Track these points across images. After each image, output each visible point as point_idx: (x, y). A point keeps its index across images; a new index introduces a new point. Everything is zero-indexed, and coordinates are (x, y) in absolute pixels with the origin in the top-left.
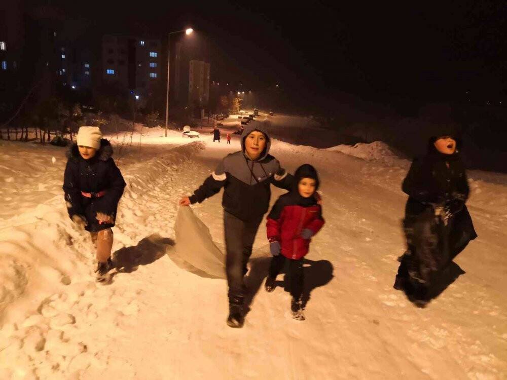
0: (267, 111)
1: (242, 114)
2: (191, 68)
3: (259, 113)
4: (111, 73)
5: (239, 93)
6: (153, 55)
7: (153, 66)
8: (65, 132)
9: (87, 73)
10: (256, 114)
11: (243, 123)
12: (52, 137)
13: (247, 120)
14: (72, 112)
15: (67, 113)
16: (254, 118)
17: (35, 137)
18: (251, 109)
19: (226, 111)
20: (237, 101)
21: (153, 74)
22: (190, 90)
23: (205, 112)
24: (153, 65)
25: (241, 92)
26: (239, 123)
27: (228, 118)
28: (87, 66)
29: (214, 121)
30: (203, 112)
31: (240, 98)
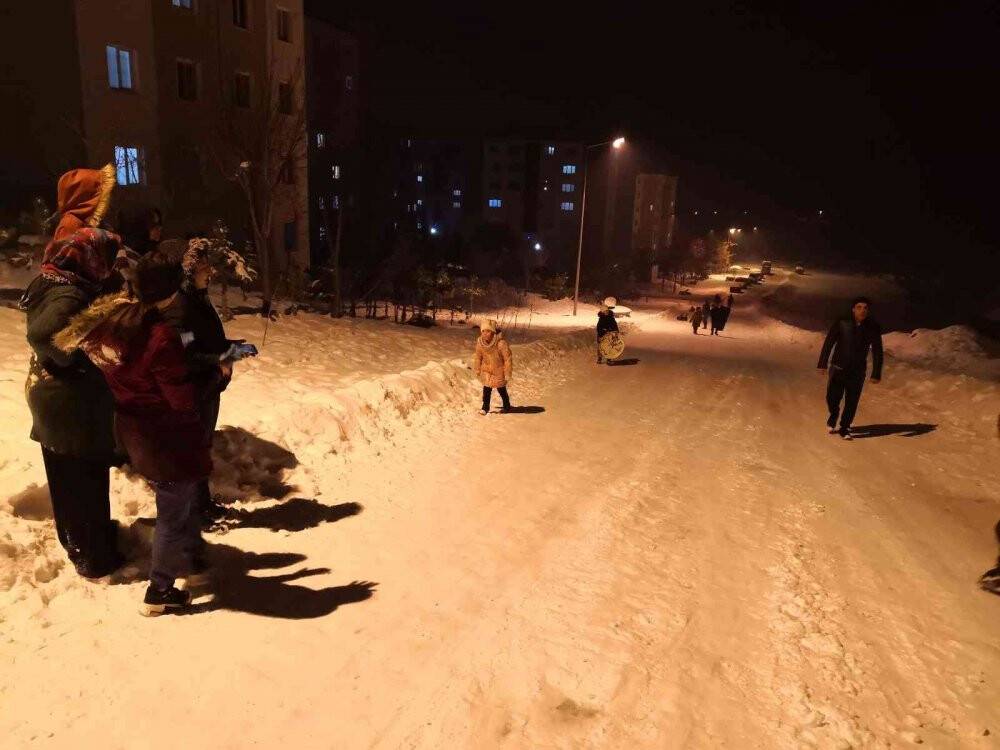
0: (790, 265)
1: (734, 272)
2: (639, 188)
3: (774, 270)
4: (495, 205)
5: (732, 231)
6: (569, 169)
7: (568, 190)
8: (425, 307)
9: (457, 205)
10: (766, 272)
11: (733, 290)
12: (409, 315)
13: (742, 284)
14: (435, 278)
15: (429, 281)
16: (760, 281)
17: (383, 314)
18: (756, 262)
19: (702, 269)
20: (726, 247)
21: (567, 204)
23: (660, 269)
24: (567, 188)
25: (736, 229)
26: (725, 290)
27: (706, 281)
28: (457, 193)
29: (675, 287)
30: (655, 268)
31: (733, 240)
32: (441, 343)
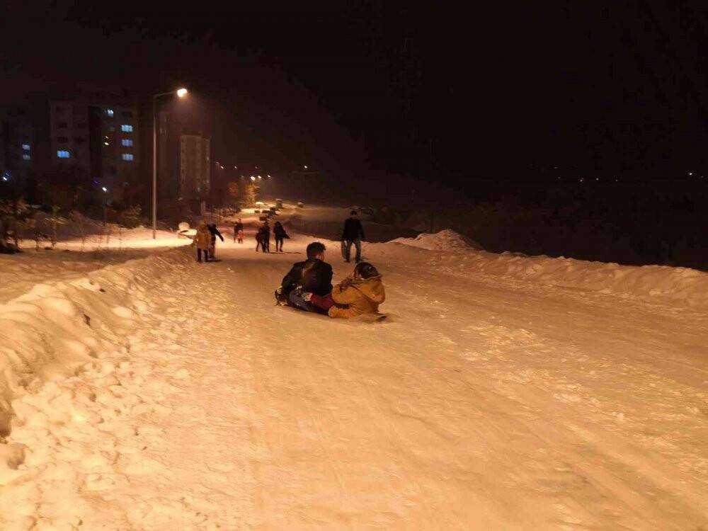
0: (294, 201)
1: (259, 207)
2: (183, 146)
3: (284, 205)
4: (64, 155)
5: (253, 178)
6: (127, 128)
7: (127, 145)
9: (26, 157)
10: (280, 206)
11: (262, 219)
13: (266, 214)
16: (277, 212)
18: (272, 200)
19: (237, 203)
20: (252, 189)
21: (128, 155)
22: (183, 177)
23: (207, 206)
24: (126, 143)
25: (256, 177)
26: (256, 219)
27: (240, 213)
28: (26, 147)
29: (220, 218)
30: (203, 205)
31: (256, 184)
32: (34, 265)
